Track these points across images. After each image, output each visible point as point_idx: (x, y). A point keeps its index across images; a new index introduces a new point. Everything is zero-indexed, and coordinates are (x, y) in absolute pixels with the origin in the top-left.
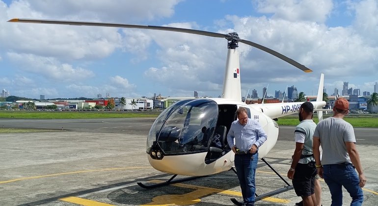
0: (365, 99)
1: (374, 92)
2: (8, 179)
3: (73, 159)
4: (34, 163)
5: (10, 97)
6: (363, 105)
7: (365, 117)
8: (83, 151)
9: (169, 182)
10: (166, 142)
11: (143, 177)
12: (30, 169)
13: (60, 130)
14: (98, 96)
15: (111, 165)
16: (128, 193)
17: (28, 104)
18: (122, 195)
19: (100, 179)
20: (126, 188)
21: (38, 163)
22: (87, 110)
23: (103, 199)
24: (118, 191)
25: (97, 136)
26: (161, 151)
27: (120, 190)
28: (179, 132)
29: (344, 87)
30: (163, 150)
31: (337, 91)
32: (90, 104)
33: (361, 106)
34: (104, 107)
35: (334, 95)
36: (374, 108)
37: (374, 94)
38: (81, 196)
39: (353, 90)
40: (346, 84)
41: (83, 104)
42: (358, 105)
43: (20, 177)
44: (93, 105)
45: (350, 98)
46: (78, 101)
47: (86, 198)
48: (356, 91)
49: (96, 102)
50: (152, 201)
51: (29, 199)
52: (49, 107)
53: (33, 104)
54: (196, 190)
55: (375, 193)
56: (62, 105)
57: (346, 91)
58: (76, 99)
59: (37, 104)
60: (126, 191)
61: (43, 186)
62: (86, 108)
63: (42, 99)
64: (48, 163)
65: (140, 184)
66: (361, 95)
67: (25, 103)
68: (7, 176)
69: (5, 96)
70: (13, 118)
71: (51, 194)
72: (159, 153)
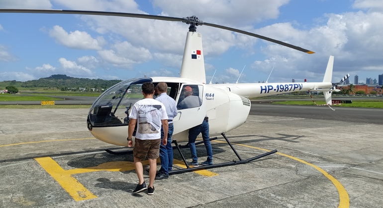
30: (92, 123)
65: (107, 151)
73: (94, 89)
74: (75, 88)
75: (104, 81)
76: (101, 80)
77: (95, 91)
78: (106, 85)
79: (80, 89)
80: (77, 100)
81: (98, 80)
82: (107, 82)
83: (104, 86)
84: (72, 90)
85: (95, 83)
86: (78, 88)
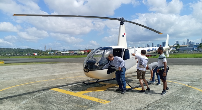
0: (196, 46)
1: (201, 43)
2: (36, 81)
3: (65, 73)
4: (50, 75)
5: (52, 50)
6: (196, 49)
7: (196, 53)
8: (71, 70)
9: (97, 82)
10: (90, 65)
11: (88, 80)
12: (47, 77)
13: (67, 62)
14: (85, 49)
15: (79, 75)
16: (79, 86)
17: (59, 53)
18: (76, 87)
19: (71, 81)
20: (79, 84)
21: (51, 75)
22: (81, 54)
23: (67, 89)
24: (75, 85)
25: (80, 64)
26: (88, 69)
27: (76, 85)
28: (96, 61)
29: (187, 41)
30: (89, 69)
31: (184, 43)
32: (82, 52)
33: (195, 49)
34: (87, 53)
35: (183, 45)
36: (201, 50)
37: (201, 44)
38: (59, 88)
39: (191, 42)
40: (188, 40)
41: (79, 52)
42: (193, 49)
43: (41, 80)
44: (83, 52)
45: (190, 46)
46: (77, 51)
47: (61, 89)
48: (193, 43)
49: (84, 51)
50: (86, 90)
51: (39, 89)
52: (67, 54)
53: (61, 53)
54: (107, 85)
55: (187, 86)
56: (72, 53)
57: (188, 43)
58: (77, 50)
59: (62, 52)
60: (78, 86)
61: (47, 84)
62: (80, 54)
63: (64, 51)
64: (55, 75)
65: (84, 83)
66: (195, 44)
67: (57, 53)
68: (36, 80)
69: (50, 50)
70: (52, 58)
71: (48, 87)
72: (87, 70)
73: (15, 54)
74: (4, 54)
75: (21, 49)
76: (19, 49)
77: (16, 55)
78: (22, 52)
79: (7, 54)
80: (10, 60)
81: (17, 49)
82: (22, 50)
83: (21, 52)
84: (2, 55)
85: (15, 51)
86: (5, 54)
